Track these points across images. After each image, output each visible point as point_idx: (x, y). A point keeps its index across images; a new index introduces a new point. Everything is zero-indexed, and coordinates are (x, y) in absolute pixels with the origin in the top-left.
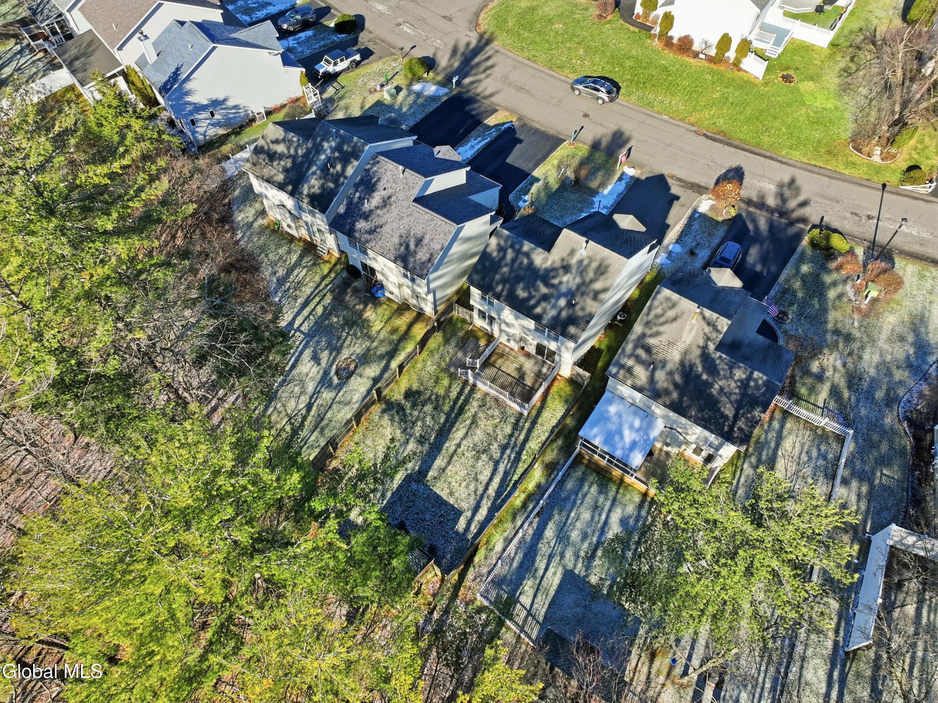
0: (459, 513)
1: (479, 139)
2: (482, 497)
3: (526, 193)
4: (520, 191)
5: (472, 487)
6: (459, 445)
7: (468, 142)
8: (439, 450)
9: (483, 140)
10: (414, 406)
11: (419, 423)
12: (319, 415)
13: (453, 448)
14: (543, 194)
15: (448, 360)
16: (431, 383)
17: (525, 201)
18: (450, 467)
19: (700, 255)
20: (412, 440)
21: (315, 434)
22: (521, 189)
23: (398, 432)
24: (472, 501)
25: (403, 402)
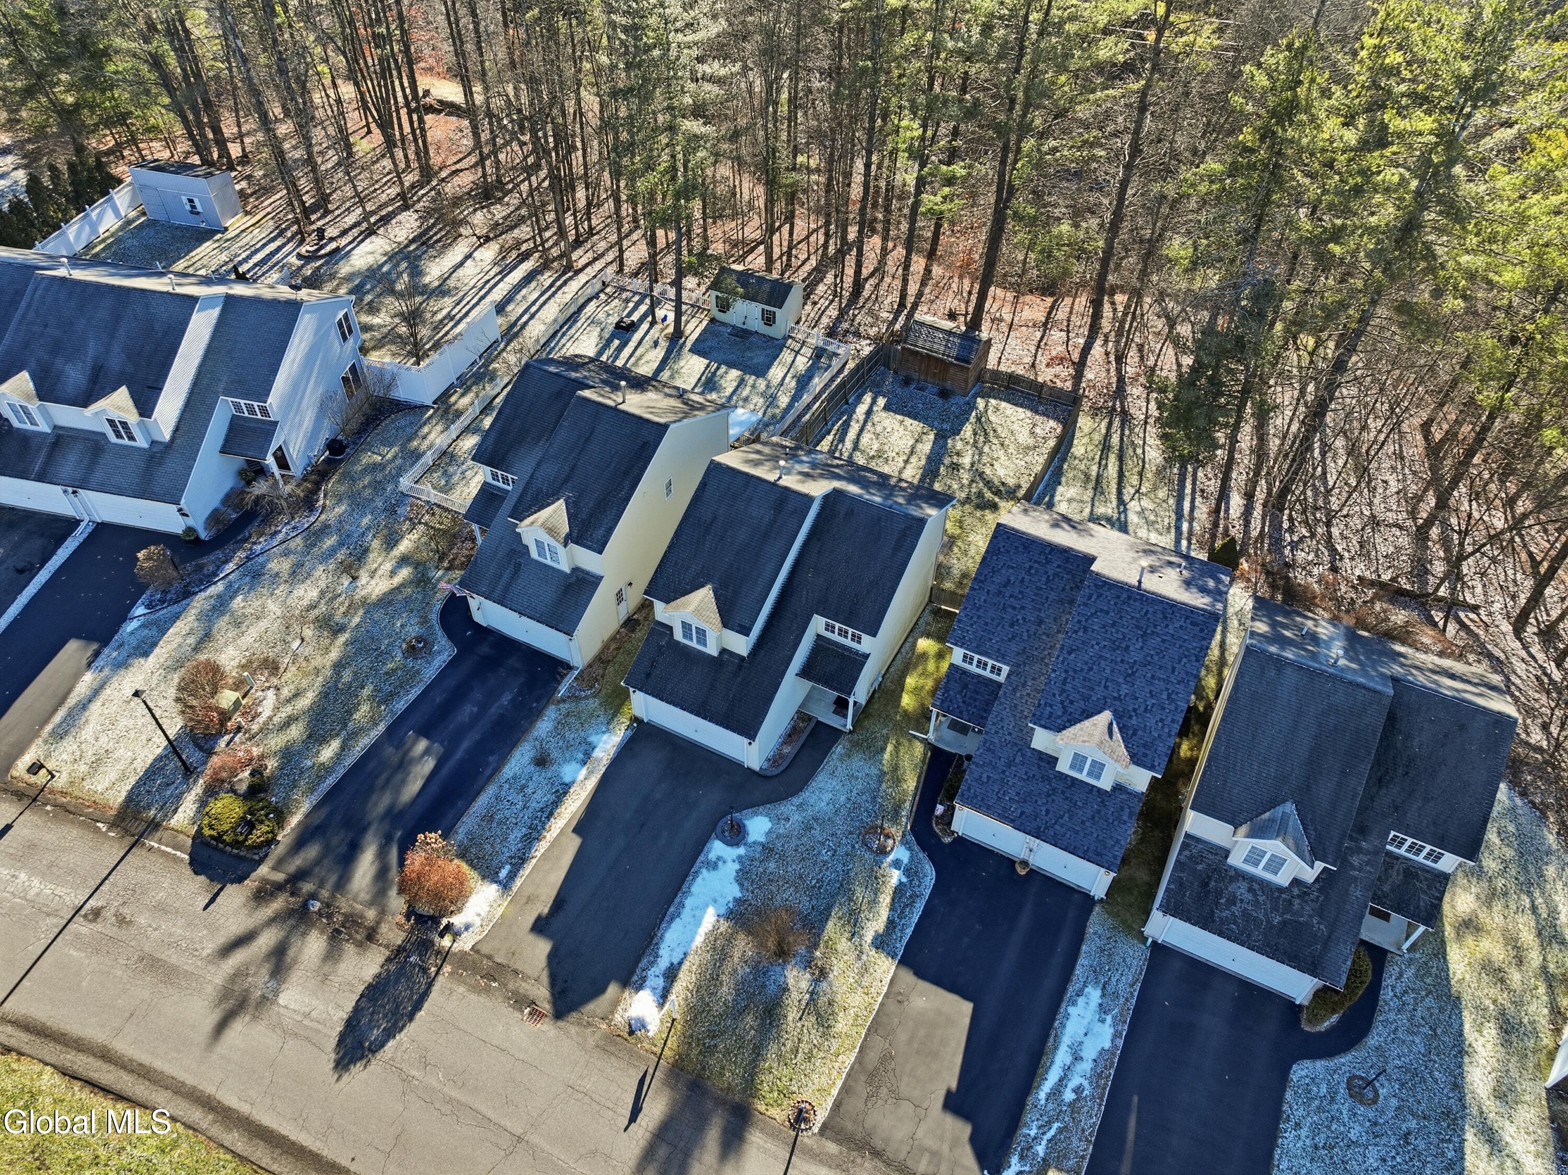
0: (887, 408)
1: (1069, 1096)
2: (866, 421)
3: (899, 890)
4: (914, 897)
5: (879, 429)
6: (906, 462)
7: (1096, 1076)
8: (929, 458)
9: (1056, 1092)
10: (980, 495)
11: (965, 482)
12: (1102, 493)
13: (914, 460)
14: (859, 893)
15: (956, 550)
16: (968, 520)
17: (897, 864)
18: (911, 442)
19: (526, 759)
20: (968, 466)
21: (1094, 474)
22: (911, 904)
23: (988, 471)
24: (875, 418)
25: (997, 499)
